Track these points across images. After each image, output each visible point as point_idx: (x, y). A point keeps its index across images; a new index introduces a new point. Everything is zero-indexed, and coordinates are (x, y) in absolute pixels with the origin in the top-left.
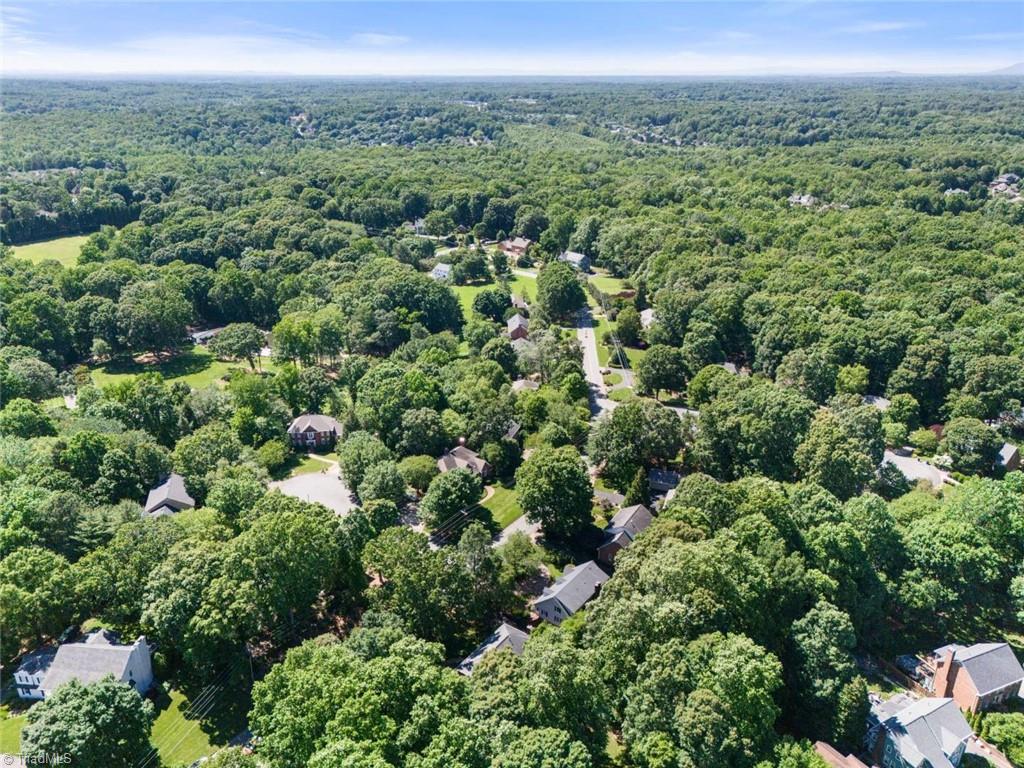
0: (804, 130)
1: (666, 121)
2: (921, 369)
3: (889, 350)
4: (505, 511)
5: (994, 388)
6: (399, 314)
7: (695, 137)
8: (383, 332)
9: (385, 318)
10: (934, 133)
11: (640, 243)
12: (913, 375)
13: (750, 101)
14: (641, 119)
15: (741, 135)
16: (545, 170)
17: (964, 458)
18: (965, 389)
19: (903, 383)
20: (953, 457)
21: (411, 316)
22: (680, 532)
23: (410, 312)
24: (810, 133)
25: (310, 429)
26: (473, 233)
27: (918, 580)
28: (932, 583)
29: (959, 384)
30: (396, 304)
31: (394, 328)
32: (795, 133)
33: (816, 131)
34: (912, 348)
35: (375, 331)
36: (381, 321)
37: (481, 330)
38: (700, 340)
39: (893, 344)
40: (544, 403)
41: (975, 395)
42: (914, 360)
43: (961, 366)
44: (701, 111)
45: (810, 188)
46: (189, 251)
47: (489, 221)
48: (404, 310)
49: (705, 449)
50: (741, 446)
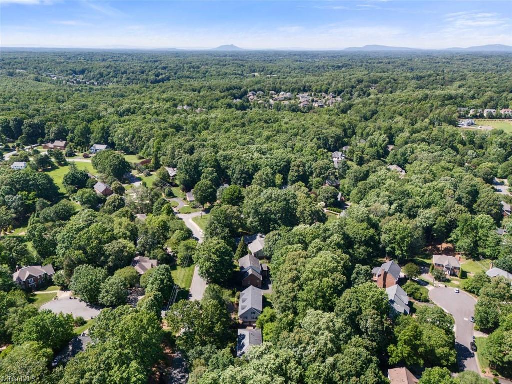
0: (158, 76)
1: (83, 72)
2: (298, 171)
3: (285, 166)
4: (183, 281)
5: (325, 174)
6: (22, 196)
7: (104, 81)
8: (16, 209)
9: (14, 200)
10: (212, 76)
11: (142, 135)
12: (297, 174)
13: (119, 62)
14: (67, 71)
15: (128, 79)
16: (35, 102)
17: (329, 201)
18: (314, 176)
19: (294, 178)
20: (325, 202)
21: (31, 195)
22: (301, 256)
23: (30, 193)
24: (161, 77)
25: (30, 277)
26: (19, 142)
27: (359, 249)
28: (364, 248)
29: (311, 174)
30: (18, 190)
31: (23, 205)
32: (153, 77)
33: (164, 76)
34: (293, 164)
36: (13, 202)
37: (88, 194)
38: (211, 176)
39: (286, 164)
40: (165, 223)
41: (320, 177)
42: (296, 168)
43: (310, 167)
44: (99, 67)
45: (185, 103)
47: (28, 134)
48: (25, 193)
49: (256, 222)
50: (273, 216)
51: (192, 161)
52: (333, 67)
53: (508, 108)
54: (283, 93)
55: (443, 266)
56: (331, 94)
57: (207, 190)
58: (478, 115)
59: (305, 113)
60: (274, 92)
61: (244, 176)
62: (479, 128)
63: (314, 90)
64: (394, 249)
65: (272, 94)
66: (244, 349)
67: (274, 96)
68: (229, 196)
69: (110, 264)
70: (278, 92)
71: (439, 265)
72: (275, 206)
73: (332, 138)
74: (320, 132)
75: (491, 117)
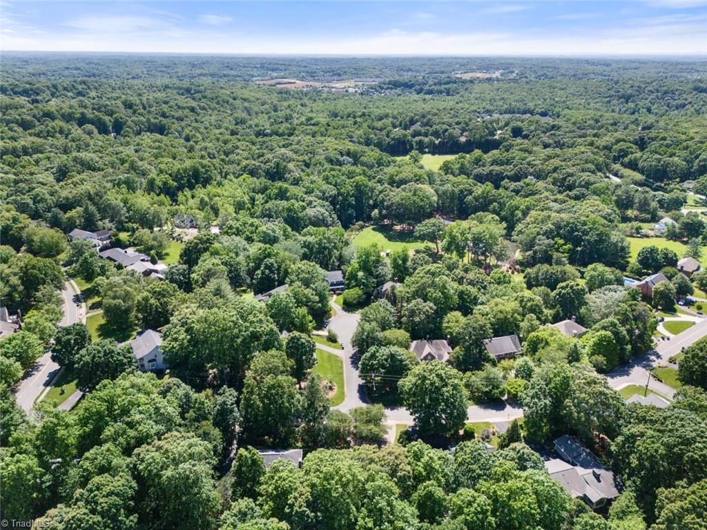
6: (556, 243)
8: (535, 252)
9: (544, 242)
21: (564, 247)
23: (565, 244)
30: (558, 235)
31: (546, 252)
35: (531, 250)
36: (538, 245)
46: (494, 173)
48: (562, 242)
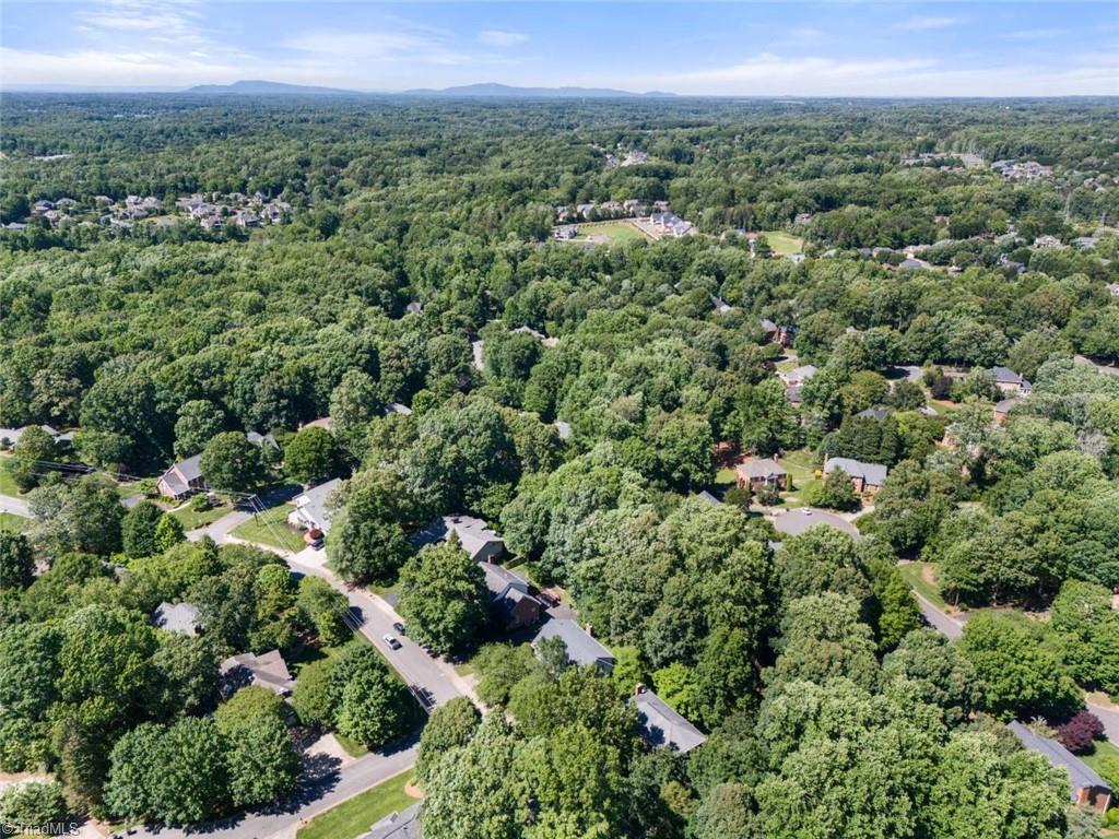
2: (401, 369)
3: (368, 362)
18: (433, 371)
34: (383, 354)
39: (367, 356)
41: (448, 372)
42: (394, 363)
43: (419, 356)
49: (433, 492)
50: (470, 470)
51: (128, 393)
52: (201, 130)
53: (609, 200)
54: (131, 199)
55: (763, 479)
56: (258, 193)
57: (242, 453)
58: (575, 215)
59: (220, 242)
60: (105, 198)
61: (284, 402)
62: (587, 240)
63: (208, 185)
64: (686, 472)
65: (105, 204)
66: (666, 735)
67: (111, 208)
68: (313, 455)
69: (191, 699)
70: (118, 195)
71: (756, 479)
72: (471, 445)
73: (382, 287)
74: (352, 279)
75: (596, 218)
